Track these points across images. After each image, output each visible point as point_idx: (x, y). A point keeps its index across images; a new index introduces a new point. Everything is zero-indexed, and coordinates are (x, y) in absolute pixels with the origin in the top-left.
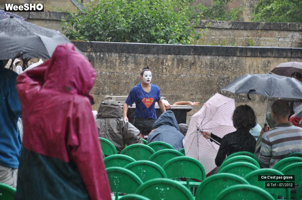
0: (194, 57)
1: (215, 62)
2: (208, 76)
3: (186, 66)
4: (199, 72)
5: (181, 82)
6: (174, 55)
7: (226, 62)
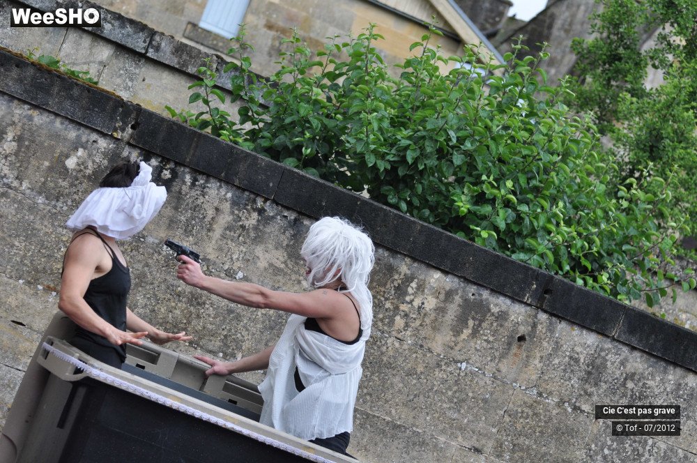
0: (536, 316)
1: (609, 363)
2: (566, 404)
3: (491, 339)
4: (534, 377)
5: (450, 388)
6: (456, 280)
7: (653, 379)
